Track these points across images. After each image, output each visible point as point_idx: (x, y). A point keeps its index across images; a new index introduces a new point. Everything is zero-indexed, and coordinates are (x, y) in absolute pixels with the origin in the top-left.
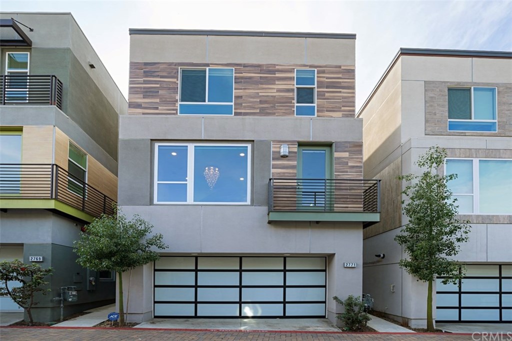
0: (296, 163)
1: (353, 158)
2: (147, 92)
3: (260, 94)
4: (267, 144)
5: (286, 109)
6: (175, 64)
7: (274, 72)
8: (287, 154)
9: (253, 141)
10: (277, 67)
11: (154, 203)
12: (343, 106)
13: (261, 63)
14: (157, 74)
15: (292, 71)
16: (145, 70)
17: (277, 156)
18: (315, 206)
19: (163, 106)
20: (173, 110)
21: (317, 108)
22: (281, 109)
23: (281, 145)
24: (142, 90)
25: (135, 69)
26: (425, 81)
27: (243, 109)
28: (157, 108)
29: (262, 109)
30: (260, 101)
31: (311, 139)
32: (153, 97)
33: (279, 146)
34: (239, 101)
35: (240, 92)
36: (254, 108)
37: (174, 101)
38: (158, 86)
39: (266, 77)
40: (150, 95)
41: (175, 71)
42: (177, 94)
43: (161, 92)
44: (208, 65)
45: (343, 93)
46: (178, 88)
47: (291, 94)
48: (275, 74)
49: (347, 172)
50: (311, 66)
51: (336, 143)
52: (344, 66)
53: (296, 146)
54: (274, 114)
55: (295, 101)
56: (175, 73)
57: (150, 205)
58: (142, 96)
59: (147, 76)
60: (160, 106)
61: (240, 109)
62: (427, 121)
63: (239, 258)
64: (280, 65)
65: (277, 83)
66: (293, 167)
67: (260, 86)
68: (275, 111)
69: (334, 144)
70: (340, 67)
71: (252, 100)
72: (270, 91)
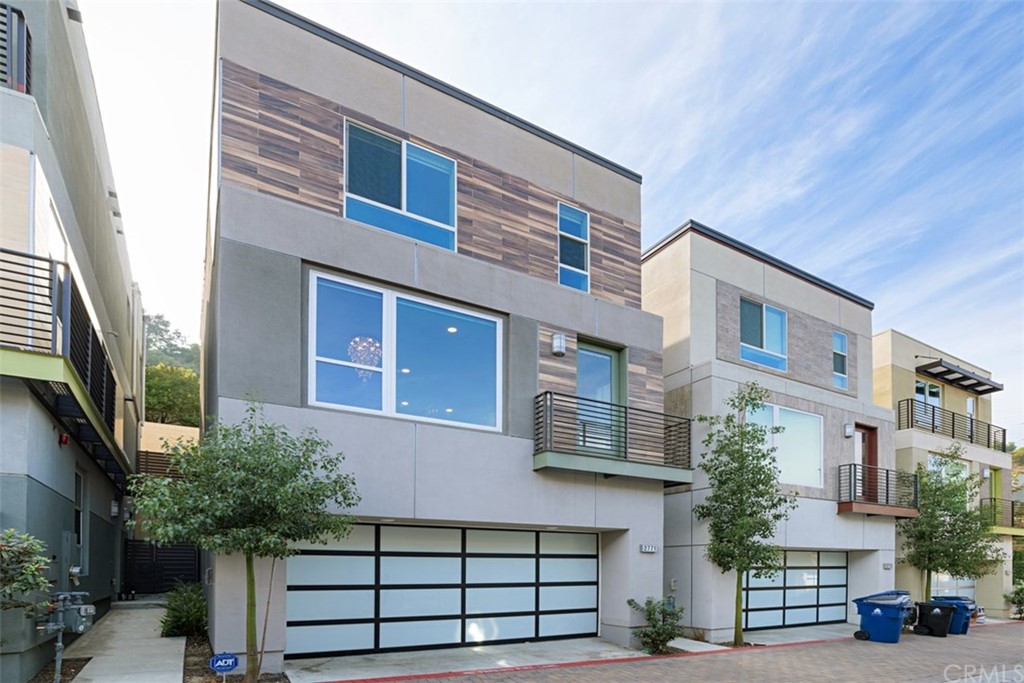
0: (575, 369)
1: (652, 378)
2: (268, 144)
3: (504, 227)
4: (530, 325)
5: (546, 269)
6: (334, 106)
7: (526, 194)
8: (563, 351)
9: (507, 314)
10: (530, 187)
11: (309, 403)
12: (627, 289)
13: (504, 170)
14: (295, 112)
15: (553, 203)
16: (262, 91)
17: (547, 351)
18: (584, 446)
19: (309, 189)
20: (334, 205)
21: (591, 280)
22: (538, 266)
23: (554, 333)
24: (258, 136)
25: (235, 80)
26: (717, 280)
27: (473, 246)
28: (295, 190)
29: (506, 256)
30: (504, 240)
31: (596, 334)
32: (284, 160)
33: (550, 334)
34: (467, 229)
35: (469, 213)
36: (493, 250)
37: (336, 187)
38: (298, 140)
39: (513, 200)
40: (278, 155)
41: (335, 122)
42: (342, 172)
43: (303, 156)
44: (406, 136)
45: (627, 266)
46: (342, 160)
47: (553, 244)
48: (527, 199)
49: (644, 398)
50: (582, 206)
51: (631, 348)
52: (628, 222)
53: (576, 340)
54: (526, 271)
55: (558, 258)
56: (336, 127)
57: (302, 407)
58: (256, 149)
59: (268, 108)
60: (304, 187)
61: (468, 244)
62: (718, 339)
63: (460, 531)
64: (535, 186)
65: (530, 216)
66: (571, 376)
67: (503, 212)
68: (527, 266)
69: (627, 350)
70: (622, 222)
71: (489, 233)
72: (519, 226)
